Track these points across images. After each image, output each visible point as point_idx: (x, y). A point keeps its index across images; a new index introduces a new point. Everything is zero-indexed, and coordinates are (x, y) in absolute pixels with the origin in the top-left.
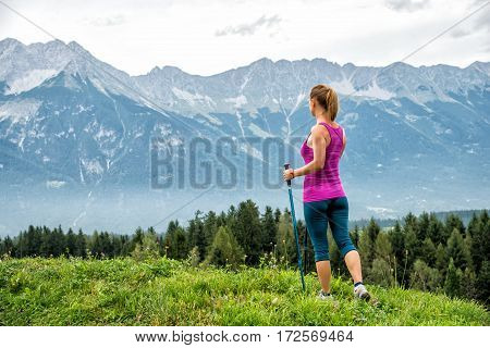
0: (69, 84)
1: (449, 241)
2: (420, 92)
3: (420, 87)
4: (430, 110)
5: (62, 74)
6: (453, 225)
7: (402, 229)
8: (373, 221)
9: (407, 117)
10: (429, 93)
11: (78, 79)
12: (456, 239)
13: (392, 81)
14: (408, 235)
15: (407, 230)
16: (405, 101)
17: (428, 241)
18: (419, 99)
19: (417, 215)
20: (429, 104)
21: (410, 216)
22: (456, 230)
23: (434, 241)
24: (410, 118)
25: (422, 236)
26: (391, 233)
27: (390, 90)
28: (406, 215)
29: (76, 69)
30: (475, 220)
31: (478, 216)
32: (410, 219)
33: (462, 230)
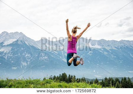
0: (19, 43)
1: (116, 85)
2: (108, 46)
3: (108, 45)
4: (110, 51)
5: (18, 40)
6: (117, 81)
8: (96, 79)
9: (105, 53)
10: (110, 47)
11: (22, 41)
12: (118, 84)
13: (101, 43)
14: (105, 83)
15: (105, 82)
16: (104, 49)
18: (108, 48)
19: (108, 78)
20: (110, 50)
22: (118, 82)
23: (112, 85)
24: (106, 53)
26: (101, 82)
27: (100, 46)
28: (105, 78)
29: (21, 39)
30: (122, 79)
31: (123, 78)
32: (106, 79)
33: (119, 82)
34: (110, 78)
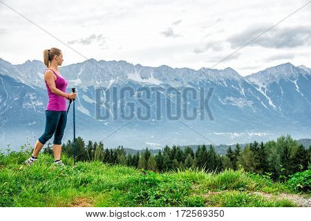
1: (186, 161)
2: (175, 81)
3: (175, 79)
6: (188, 152)
7: (162, 154)
8: (147, 149)
10: (179, 82)
12: (189, 159)
13: (161, 75)
14: (165, 157)
15: (165, 155)
16: (167, 86)
17: (175, 160)
18: (174, 85)
19: (171, 148)
21: (167, 147)
22: (190, 155)
23: (178, 161)
25: (172, 158)
26: (156, 156)
27: (160, 80)
28: (164, 146)
30: (199, 149)
31: (201, 148)
32: (167, 149)
33: (192, 155)
34: (174, 147)
